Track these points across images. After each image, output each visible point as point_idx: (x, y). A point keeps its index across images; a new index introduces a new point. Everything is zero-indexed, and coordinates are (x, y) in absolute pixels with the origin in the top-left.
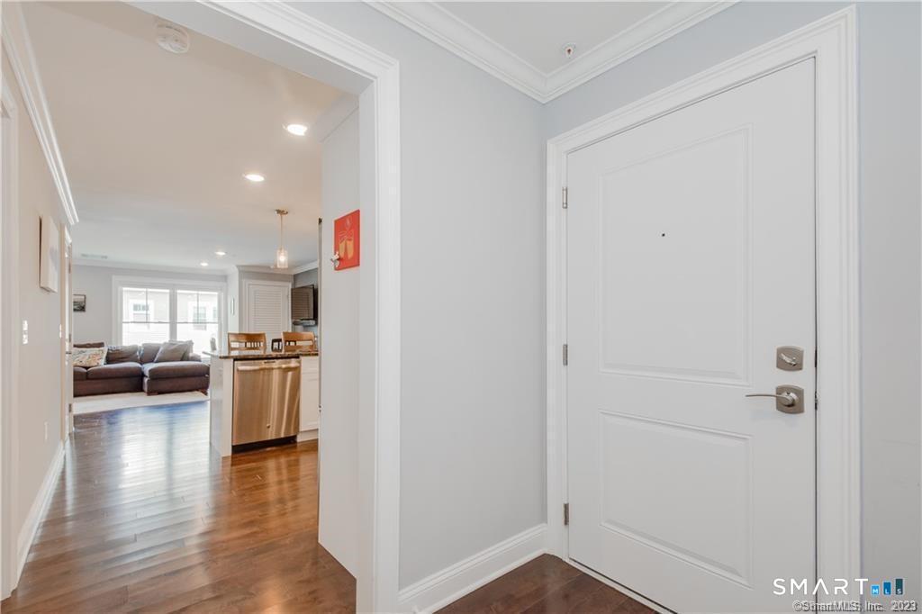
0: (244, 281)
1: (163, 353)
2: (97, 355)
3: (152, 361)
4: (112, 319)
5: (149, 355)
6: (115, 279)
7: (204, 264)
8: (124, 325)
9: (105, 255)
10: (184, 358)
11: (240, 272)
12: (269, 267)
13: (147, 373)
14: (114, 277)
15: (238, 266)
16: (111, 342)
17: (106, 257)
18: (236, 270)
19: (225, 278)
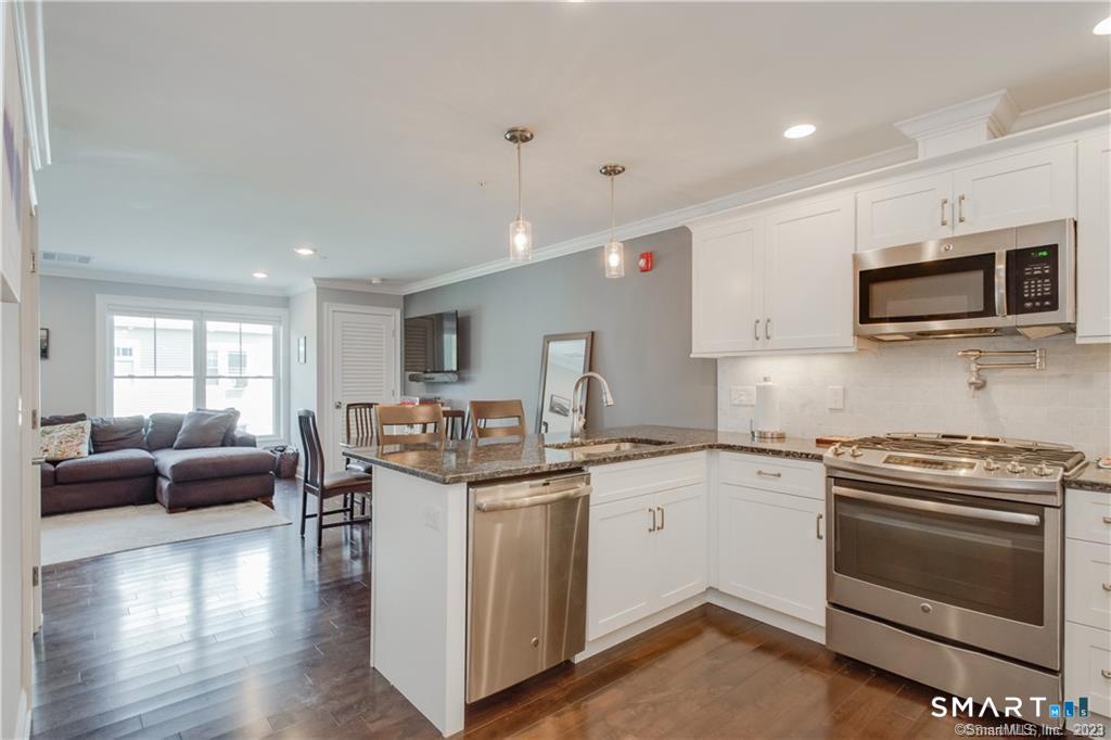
0: (325, 304)
1: (189, 431)
2: (73, 436)
3: (168, 445)
4: (96, 369)
5: (164, 434)
6: (101, 300)
7: (260, 276)
8: (115, 380)
9: (86, 255)
10: (228, 440)
11: (319, 289)
12: (369, 283)
13: (167, 472)
14: (98, 297)
15: (315, 279)
16: (94, 413)
17: (86, 260)
18: (313, 286)
19: (286, 301)
